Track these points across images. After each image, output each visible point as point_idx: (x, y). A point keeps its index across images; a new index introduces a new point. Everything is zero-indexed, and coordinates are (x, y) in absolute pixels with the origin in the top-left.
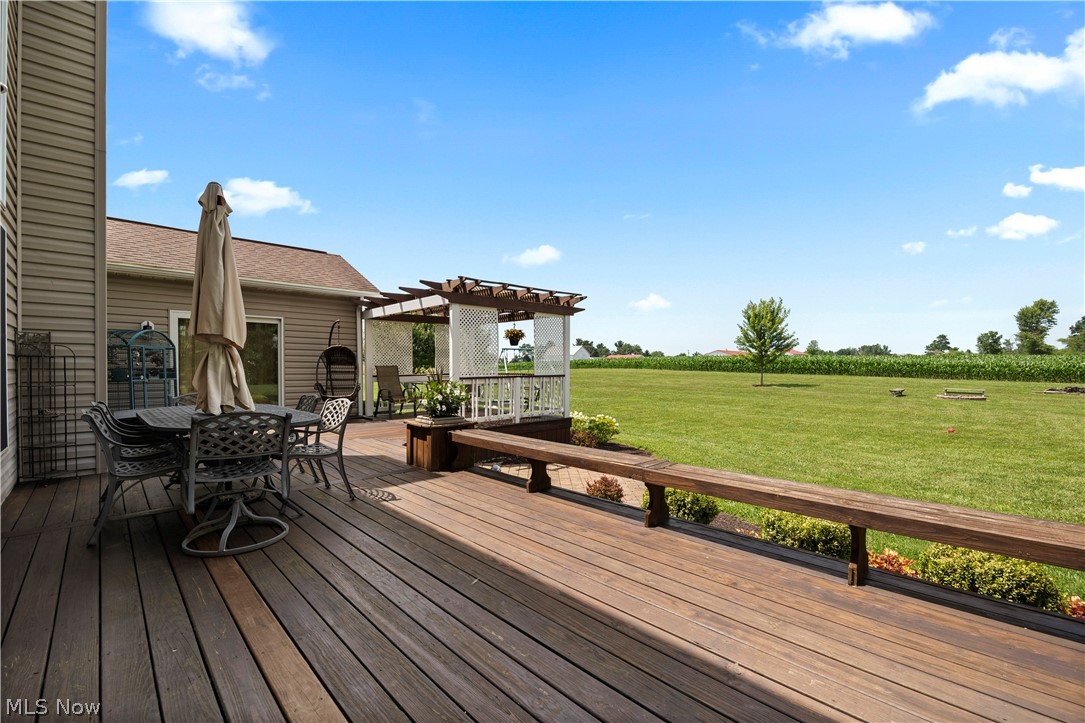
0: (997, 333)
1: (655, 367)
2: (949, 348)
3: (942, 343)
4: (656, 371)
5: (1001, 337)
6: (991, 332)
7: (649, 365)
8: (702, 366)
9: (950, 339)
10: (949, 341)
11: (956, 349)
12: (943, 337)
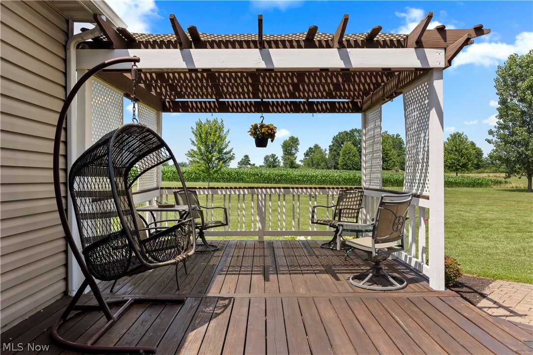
0: (275, 155)
2: (250, 164)
3: (246, 161)
5: (277, 157)
6: (273, 154)
10: (250, 159)
11: (254, 165)
12: (247, 157)
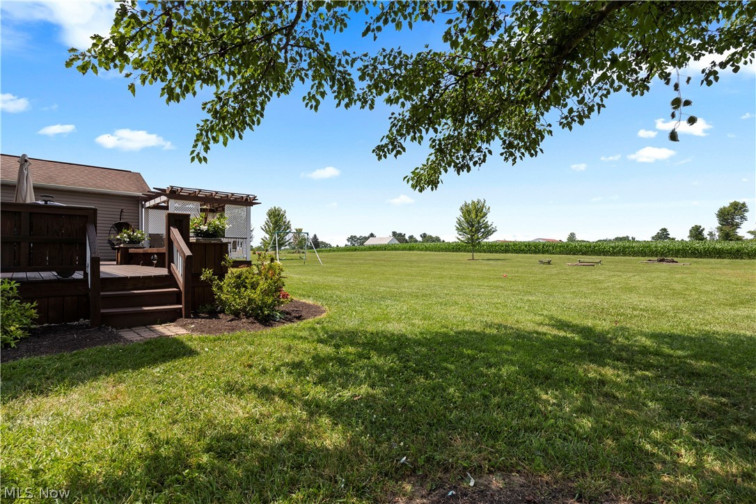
0: (701, 227)
1: (422, 250)
2: (669, 238)
3: (663, 234)
4: (423, 252)
5: (704, 229)
7: (418, 248)
8: (453, 248)
9: (670, 231)
10: (669, 233)
12: (664, 230)
